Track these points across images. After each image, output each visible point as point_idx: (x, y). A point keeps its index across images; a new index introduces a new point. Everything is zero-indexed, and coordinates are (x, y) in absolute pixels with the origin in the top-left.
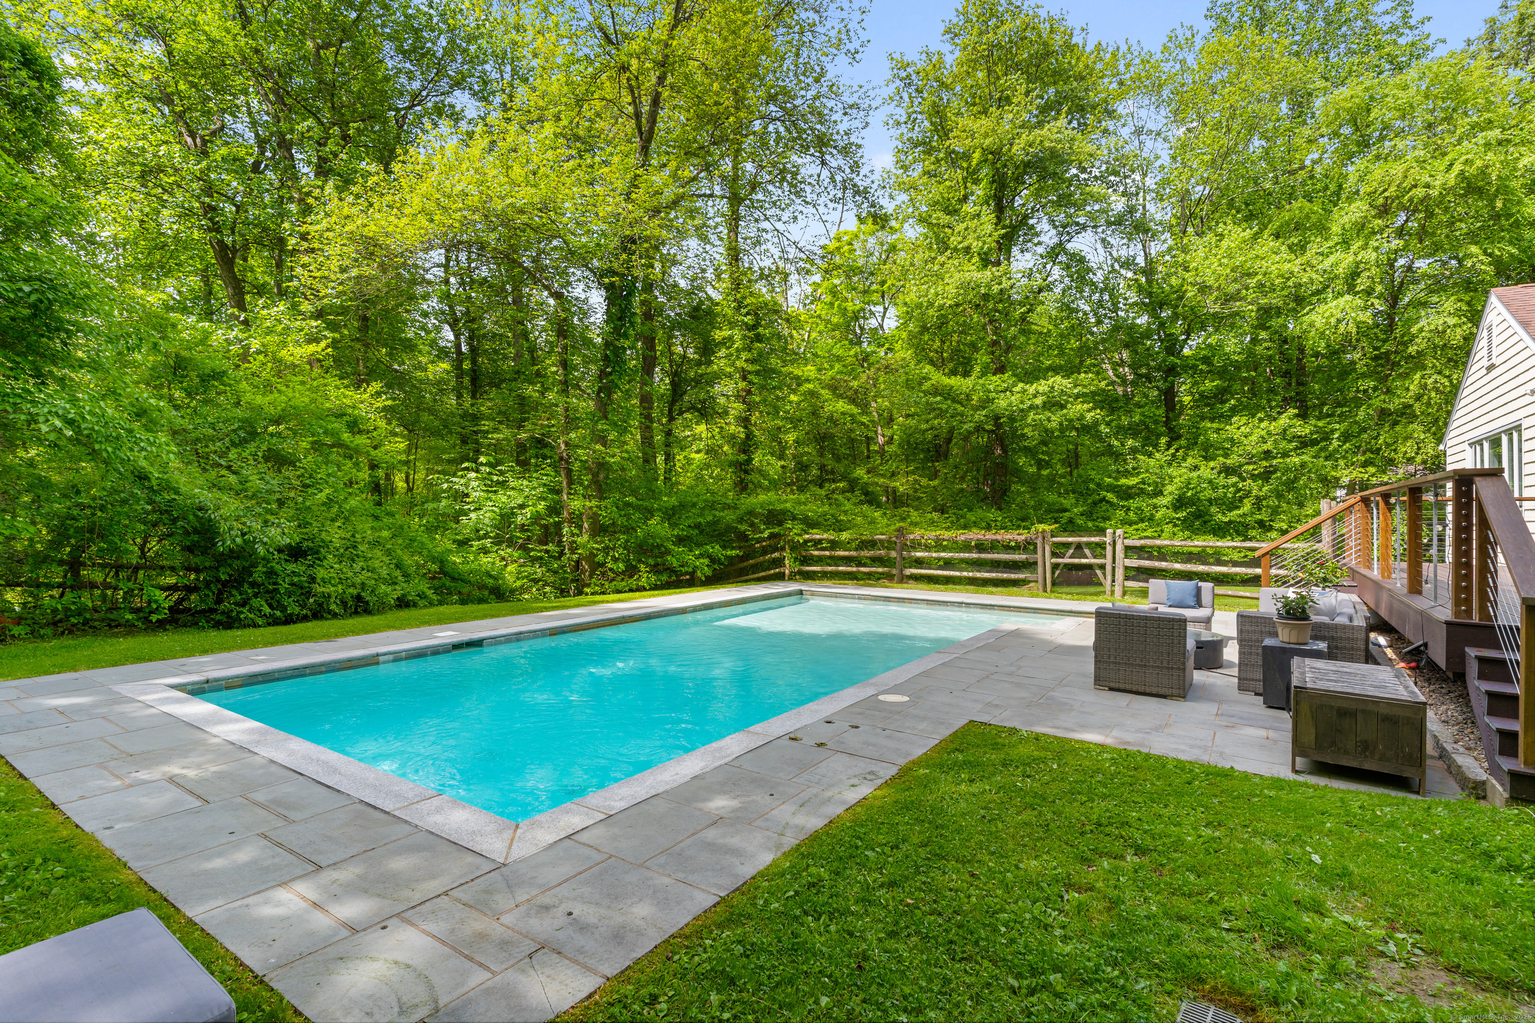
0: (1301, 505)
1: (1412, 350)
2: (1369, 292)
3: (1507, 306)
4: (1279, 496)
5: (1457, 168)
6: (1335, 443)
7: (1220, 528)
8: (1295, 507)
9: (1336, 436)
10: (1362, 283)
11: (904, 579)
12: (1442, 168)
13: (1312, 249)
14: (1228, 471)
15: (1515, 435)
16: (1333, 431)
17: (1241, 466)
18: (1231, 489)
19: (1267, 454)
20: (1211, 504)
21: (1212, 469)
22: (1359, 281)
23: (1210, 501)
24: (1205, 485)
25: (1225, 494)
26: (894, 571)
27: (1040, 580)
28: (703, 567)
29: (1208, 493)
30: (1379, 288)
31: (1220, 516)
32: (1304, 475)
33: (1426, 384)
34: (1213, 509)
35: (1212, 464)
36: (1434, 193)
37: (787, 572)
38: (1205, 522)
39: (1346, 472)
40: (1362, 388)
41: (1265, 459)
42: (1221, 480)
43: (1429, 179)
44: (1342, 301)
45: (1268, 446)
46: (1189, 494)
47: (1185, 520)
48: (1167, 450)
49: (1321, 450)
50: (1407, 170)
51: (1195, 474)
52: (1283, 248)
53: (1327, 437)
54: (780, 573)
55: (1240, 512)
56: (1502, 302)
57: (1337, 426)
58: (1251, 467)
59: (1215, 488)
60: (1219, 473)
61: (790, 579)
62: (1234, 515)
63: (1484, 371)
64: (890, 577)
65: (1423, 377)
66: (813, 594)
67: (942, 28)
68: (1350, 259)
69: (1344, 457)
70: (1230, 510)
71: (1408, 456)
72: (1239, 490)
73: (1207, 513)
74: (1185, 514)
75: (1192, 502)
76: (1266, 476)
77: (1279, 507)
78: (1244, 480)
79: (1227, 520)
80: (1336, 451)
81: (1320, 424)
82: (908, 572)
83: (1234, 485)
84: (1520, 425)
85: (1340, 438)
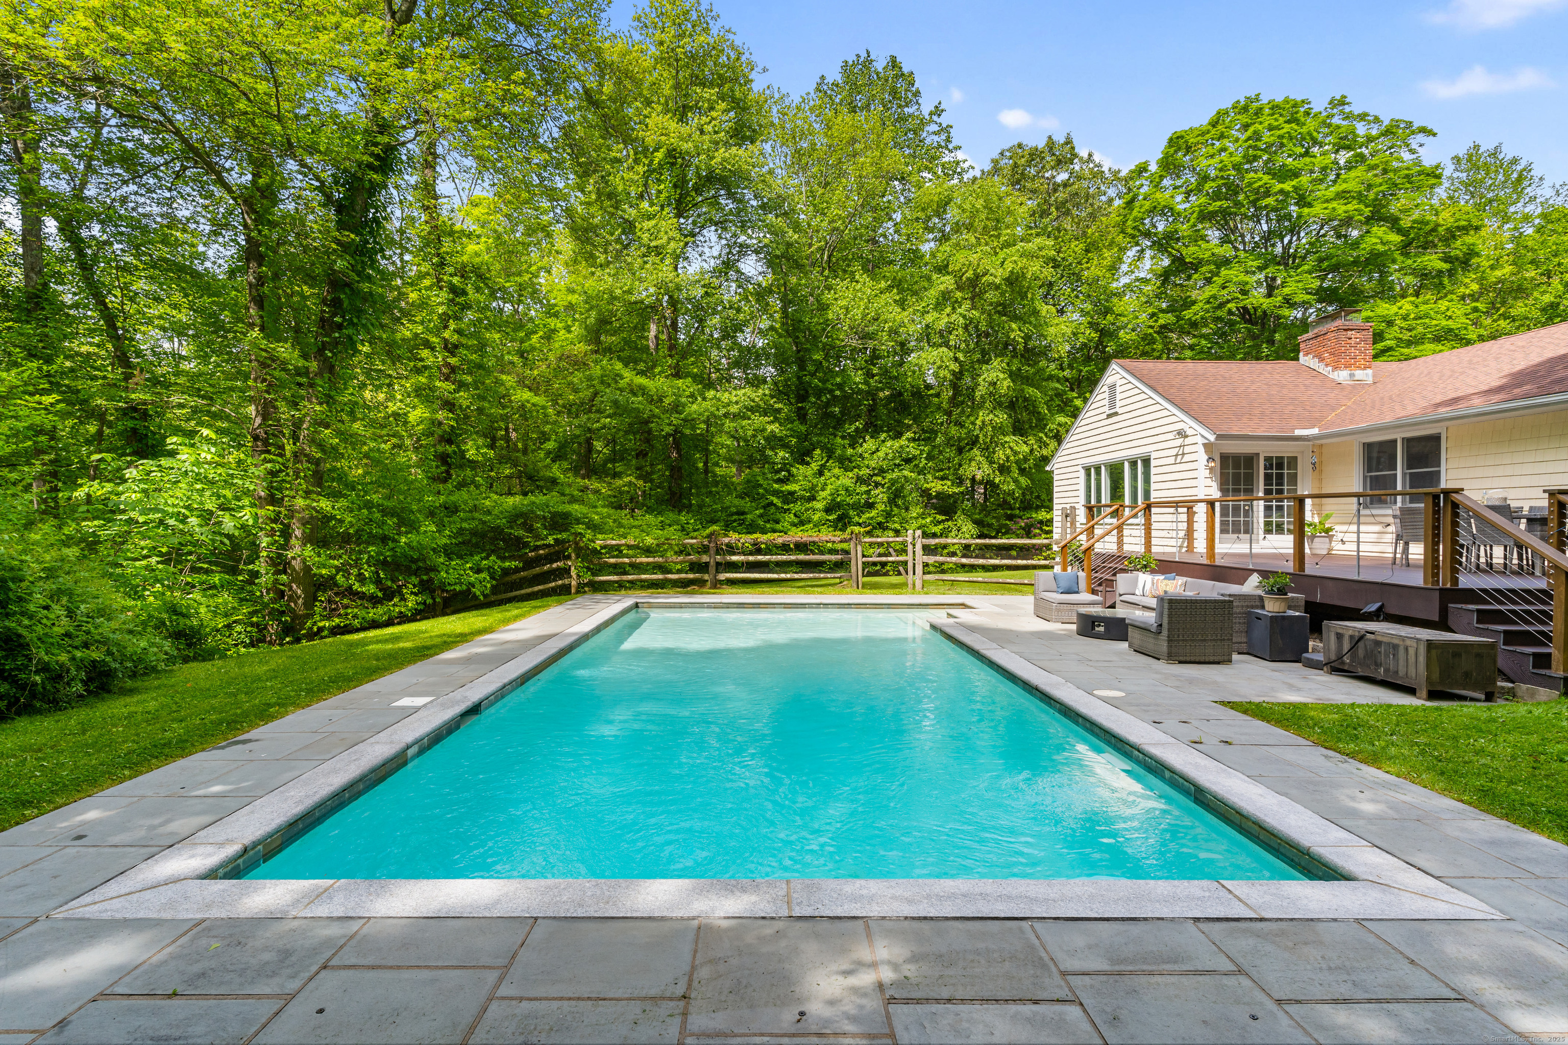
3: (1131, 373)
11: (717, 585)
15: (1139, 463)
26: (706, 577)
27: (854, 577)
28: (482, 584)
37: (574, 583)
54: (563, 586)
56: (1125, 370)
61: (578, 592)
63: (1104, 416)
64: (701, 583)
66: (651, 606)
67: (632, 13)
82: (723, 576)
84: (1147, 456)
85: (926, 459)
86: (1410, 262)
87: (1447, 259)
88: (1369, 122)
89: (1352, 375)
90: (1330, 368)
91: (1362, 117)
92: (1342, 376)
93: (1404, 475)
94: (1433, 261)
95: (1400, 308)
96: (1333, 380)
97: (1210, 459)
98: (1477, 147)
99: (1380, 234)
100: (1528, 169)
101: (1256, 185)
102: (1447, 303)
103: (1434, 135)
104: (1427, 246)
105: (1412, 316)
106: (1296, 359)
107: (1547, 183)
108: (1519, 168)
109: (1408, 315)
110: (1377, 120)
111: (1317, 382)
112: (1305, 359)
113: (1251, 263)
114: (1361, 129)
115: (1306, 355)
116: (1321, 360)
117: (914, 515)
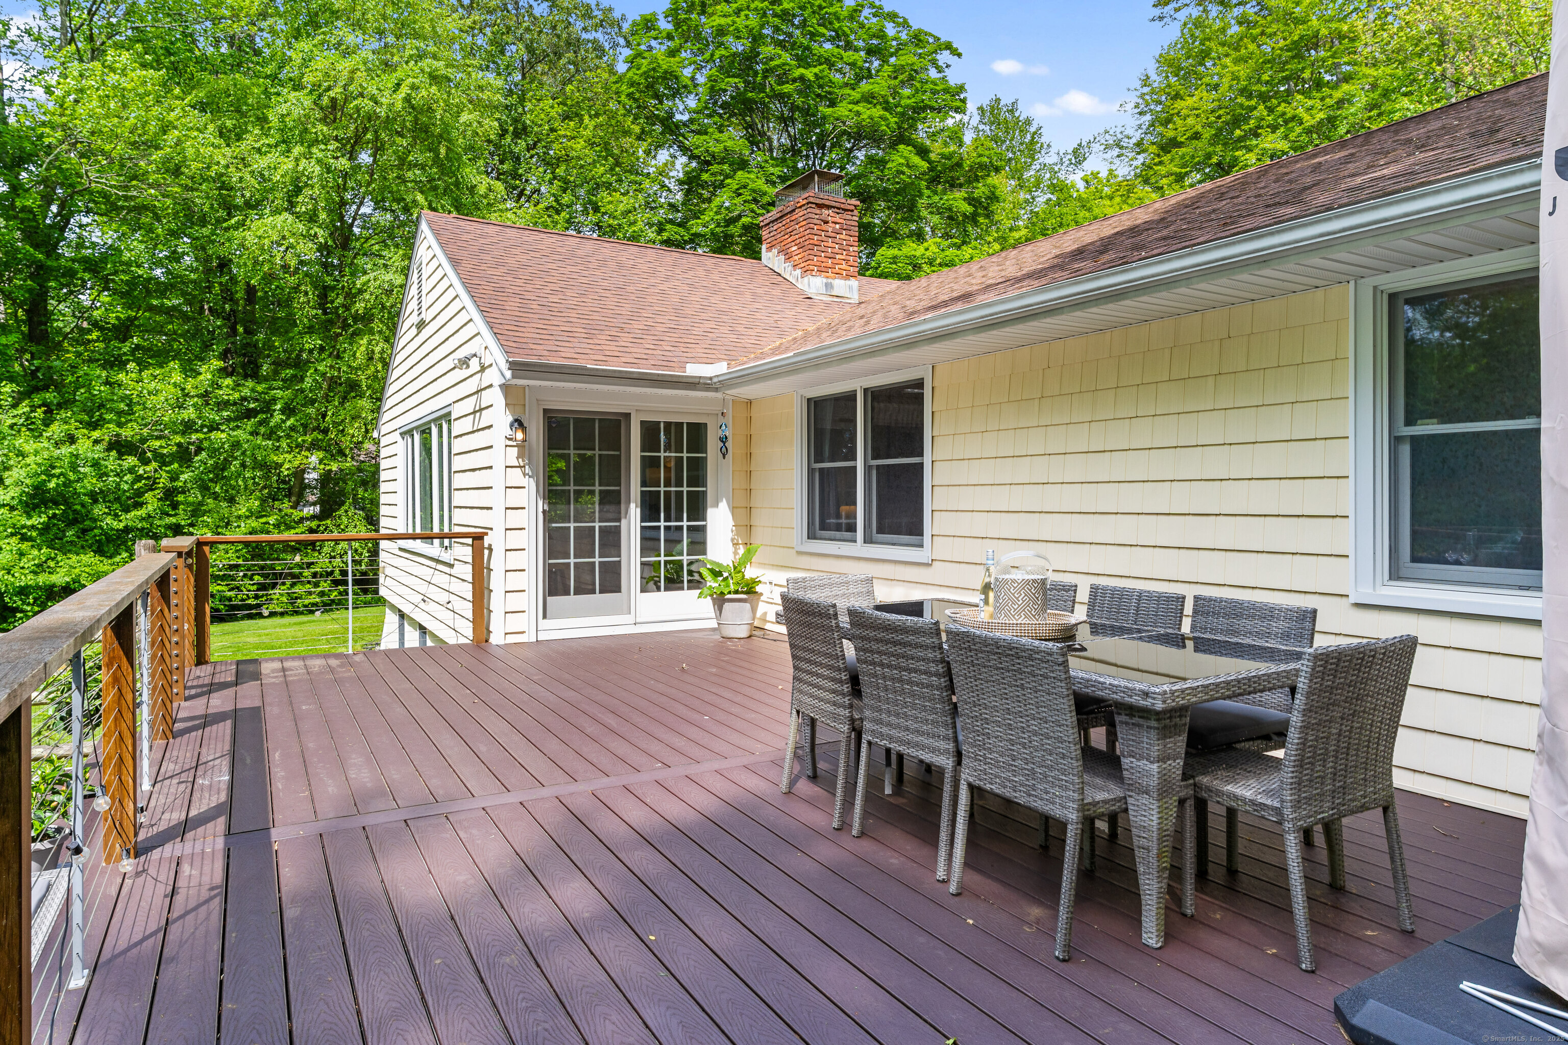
0: (232, 501)
1: (359, 307)
2: (312, 218)
3: (437, 234)
4: (204, 488)
5: (404, 90)
6: (278, 417)
7: (109, 540)
8: (224, 504)
9: (278, 407)
10: (303, 204)
12: (390, 85)
13: (249, 141)
14: (120, 447)
15: (445, 427)
16: (274, 400)
17: (144, 440)
18: (128, 477)
19: (188, 427)
20: (95, 501)
21: (96, 442)
22: (300, 199)
23: (94, 497)
24: (87, 470)
25: (118, 484)
29: (91, 483)
30: (323, 216)
31: (109, 520)
32: (236, 458)
33: (373, 351)
34: (99, 510)
35: (96, 434)
36: (382, 112)
38: (84, 531)
39: (289, 457)
40: (307, 346)
41: (183, 433)
42: (111, 462)
43: (376, 92)
44: (279, 219)
45: (190, 413)
46: (52, 485)
47: (45, 529)
48: (14, 406)
49: (260, 423)
50: (353, 72)
51: (66, 450)
52: (211, 127)
53: (267, 407)
55: (142, 512)
56: (432, 230)
57: (279, 393)
58: (157, 443)
59: (102, 475)
60: (109, 449)
62: (132, 518)
63: (414, 331)
65: (370, 342)
68: (289, 165)
69: (288, 436)
70: (127, 510)
71: (355, 440)
72: (139, 478)
73: (88, 516)
74: (44, 519)
75: (61, 498)
76: (184, 456)
77: (201, 504)
78: (146, 462)
79: (121, 526)
80: (278, 426)
81: (259, 388)
83: (131, 470)
84: (449, 414)
85: (283, 411)
86: (936, 198)
87: (970, 200)
88: (898, 25)
89: (829, 286)
90: (798, 272)
91: (892, 16)
92: (814, 285)
93: (868, 469)
94: (957, 200)
95: (927, 249)
96: (801, 292)
97: (518, 423)
98: (998, 100)
99: (906, 154)
100: (1037, 133)
101: (773, 64)
102: (970, 251)
103: (959, 55)
104: (953, 185)
105: (938, 261)
106: (756, 255)
107: (1053, 150)
108: (1033, 129)
109: (935, 259)
110: (905, 24)
111: (777, 292)
112: (770, 257)
113: (771, 170)
114: (890, 30)
115: (769, 249)
116: (788, 257)
117: (243, 511)
